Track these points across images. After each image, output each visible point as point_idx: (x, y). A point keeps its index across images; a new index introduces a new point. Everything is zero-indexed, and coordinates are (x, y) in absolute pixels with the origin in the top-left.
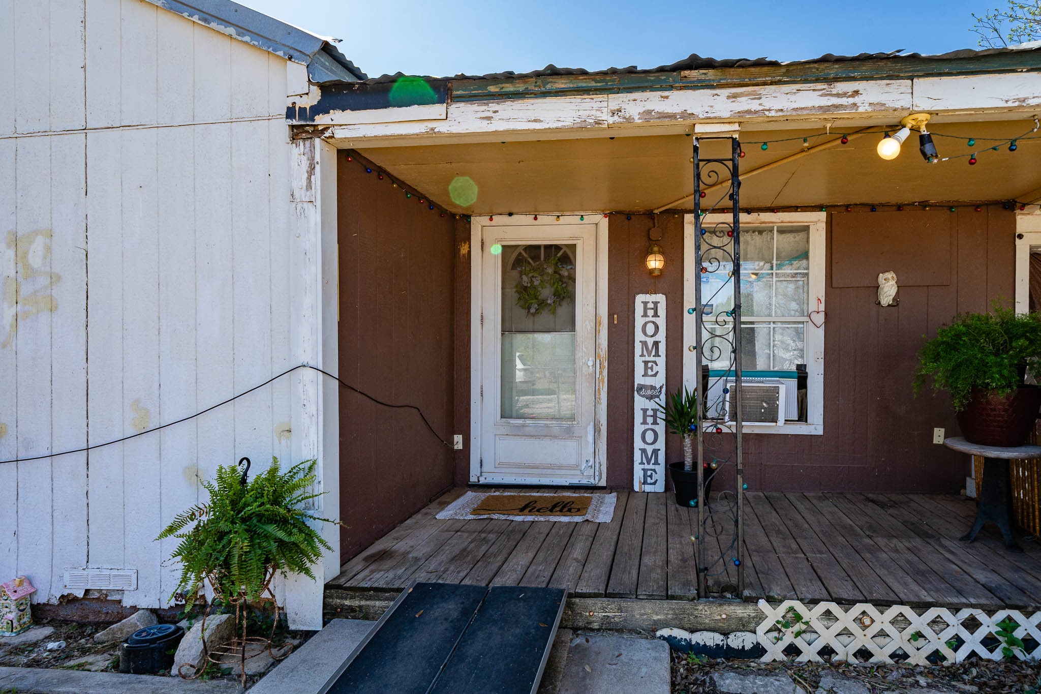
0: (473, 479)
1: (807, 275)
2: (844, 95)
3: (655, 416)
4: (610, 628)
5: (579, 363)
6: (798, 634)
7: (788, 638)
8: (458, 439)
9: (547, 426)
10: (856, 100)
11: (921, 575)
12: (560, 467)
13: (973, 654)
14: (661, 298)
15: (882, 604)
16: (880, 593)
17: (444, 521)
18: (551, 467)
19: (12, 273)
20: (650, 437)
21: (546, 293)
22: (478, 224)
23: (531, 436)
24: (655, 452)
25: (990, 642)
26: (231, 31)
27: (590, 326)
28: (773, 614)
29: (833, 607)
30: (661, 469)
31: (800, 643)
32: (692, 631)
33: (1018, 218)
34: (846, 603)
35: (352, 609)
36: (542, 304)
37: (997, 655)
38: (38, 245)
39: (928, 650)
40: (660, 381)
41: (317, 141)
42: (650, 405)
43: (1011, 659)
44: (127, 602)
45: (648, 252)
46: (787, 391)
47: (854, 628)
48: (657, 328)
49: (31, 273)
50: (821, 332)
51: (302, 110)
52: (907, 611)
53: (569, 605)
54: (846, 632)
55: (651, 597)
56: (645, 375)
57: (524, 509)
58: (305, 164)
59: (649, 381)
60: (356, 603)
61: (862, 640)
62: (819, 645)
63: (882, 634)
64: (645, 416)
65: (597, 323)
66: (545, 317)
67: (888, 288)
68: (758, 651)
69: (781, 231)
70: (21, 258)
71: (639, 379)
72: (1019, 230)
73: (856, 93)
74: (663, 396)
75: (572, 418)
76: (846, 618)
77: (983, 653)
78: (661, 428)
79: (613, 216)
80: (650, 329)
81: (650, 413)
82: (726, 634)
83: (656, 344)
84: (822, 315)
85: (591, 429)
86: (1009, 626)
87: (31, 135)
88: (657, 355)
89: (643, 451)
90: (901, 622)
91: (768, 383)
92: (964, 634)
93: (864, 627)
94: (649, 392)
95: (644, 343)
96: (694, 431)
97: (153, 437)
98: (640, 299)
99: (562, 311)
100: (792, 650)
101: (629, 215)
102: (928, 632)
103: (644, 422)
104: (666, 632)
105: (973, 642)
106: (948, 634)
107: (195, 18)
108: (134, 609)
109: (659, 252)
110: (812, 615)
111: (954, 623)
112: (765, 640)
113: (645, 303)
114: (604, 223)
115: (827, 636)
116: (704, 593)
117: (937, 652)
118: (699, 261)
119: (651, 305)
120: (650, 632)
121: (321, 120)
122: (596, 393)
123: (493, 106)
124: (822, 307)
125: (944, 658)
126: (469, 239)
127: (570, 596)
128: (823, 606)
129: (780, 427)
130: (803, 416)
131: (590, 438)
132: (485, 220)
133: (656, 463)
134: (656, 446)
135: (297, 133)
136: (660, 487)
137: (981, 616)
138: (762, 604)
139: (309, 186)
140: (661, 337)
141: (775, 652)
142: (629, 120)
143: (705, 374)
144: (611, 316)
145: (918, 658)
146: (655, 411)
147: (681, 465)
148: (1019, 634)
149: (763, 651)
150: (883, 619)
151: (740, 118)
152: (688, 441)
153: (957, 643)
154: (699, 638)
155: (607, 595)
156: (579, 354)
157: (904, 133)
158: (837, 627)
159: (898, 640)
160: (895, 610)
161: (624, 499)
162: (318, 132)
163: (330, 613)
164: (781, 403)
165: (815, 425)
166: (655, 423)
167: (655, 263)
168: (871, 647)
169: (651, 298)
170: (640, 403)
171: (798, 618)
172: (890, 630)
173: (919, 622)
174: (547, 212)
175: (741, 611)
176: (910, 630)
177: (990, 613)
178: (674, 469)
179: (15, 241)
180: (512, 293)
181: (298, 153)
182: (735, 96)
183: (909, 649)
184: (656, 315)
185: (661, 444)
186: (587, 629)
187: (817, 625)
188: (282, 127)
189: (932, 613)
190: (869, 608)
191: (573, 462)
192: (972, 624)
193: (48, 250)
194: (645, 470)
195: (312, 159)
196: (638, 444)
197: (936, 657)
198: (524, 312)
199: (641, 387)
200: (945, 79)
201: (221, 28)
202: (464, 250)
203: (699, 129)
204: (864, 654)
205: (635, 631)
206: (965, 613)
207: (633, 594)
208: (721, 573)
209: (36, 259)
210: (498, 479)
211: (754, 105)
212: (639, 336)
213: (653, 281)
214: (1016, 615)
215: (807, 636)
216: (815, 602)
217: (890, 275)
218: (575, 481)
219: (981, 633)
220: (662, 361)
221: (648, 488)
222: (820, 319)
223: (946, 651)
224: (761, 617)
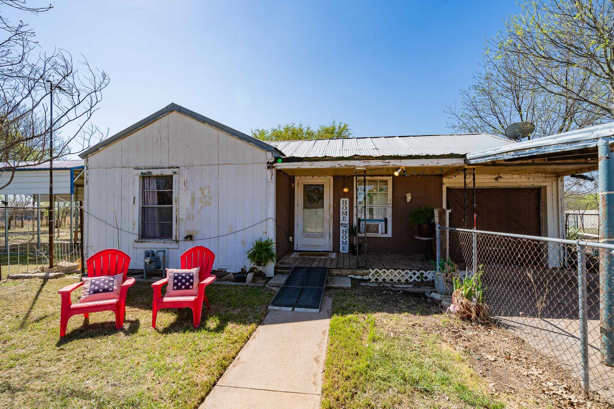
0: (295, 249)
1: (387, 194)
2: (387, 163)
3: (346, 232)
4: (337, 275)
5: (325, 217)
6: (378, 276)
7: (376, 277)
8: (291, 238)
9: (316, 235)
10: (390, 164)
11: (406, 265)
12: (320, 246)
13: (415, 280)
14: (347, 199)
15: (395, 270)
16: (396, 267)
17: (292, 258)
18: (317, 246)
19: (200, 196)
20: (344, 237)
21: (316, 197)
22: (297, 178)
23: (311, 237)
24: (346, 242)
25: (418, 277)
26: (254, 144)
27: (328, 207)
28: (373, 272)
29: (385, 270)
30: (347, 246)
31: (378, 278)
32: (355, 276)
33: (443, 179)
34: (388, 269)
35: (280, 272)
36: (315, 201)
37: (420, 280)
38: (207, 190)
39: (405, 279)
40: (347, 222)
41: (273, 169)
42: (345, 229)
43: (422, 280)
44: (228, 271)
45: (344, 187)
46: (381, 225)
47: (390, 274)
48: (346, 208)
49: (205, 196)
50: (391, 209)
51: (271, 163)
52: (401, 271)
53: (329, 271)
54: (388, 275)
55: (347, 269)
56: (343, 220)
57: (312, 255)
58: (271, 174)
59: (344, 222)
60: (281, 271)
61: (391, 277)
62: (382, 278)
63: (396, 276)
64: (343, 232)
65: (330, 206)
66: (315, 205)
67: (409, 198)
68: (369, 280)
69: (380, 181)
70: (203, 193)
71: (341, 222)
72: (444, 182)
73: (389, 162)
74: (348, 226)
75: (323, 233)
76: (388, 272)
77: (417, 280)
78: (348, 235)
79: (334, 177)
80: (345, 208)
81: (344, 231)
82: (363, 276)
83: (346, 212)
84: (391, 205)
85: (328, 236)
86: (422, 274)
87: (206, 165)
88: (346, 215)
89: (343, 241)
90: (399, 273)
91: (376, 223)
92: (413, 276)
93: (392, 274)
94: (344, 225)
95: (343, 212)
96: (356, 235)
97: (234, 234)
98: (342, 199)
99: (320, 203)
100: (377, 280)
101: (338, 177)
102: (405, 275)
103: (343, 234)
104: (350, 276)
105: (414, 278)
106: (409, 275)
107: (246, 141)
108: (229, 273)
109: (347, 187)
110: (381, 272)
111: (410, 273)
112: (371, 278)
113: (343, 201)
114: (332, 179)
115: (384, 276)
116: (358, 268)
117: (407, 279)
118: (357, 196)
119: (345, 201)
120: (346, 276)
121: (274, 165)
122: (330, 226)
123: (313, 163)
124: (391, 203)
125: (408, 281)
126: (294, 183)
127: (329, 268)
128: (383, 270)
129: (379, 235)
130: (386, 232)
131: (328, 238)
132: (299, 177)
133: (346, 245)
134: (346, 240)
135: (269, 168)
136: (347, 251)
137: (416, 272)
138: (370, 270)
139: (271, 179)
140: (348, 210)
141: (373, 280)
142: (342, 166)
143: (359, 220)
144: (334, 204)
145: (403, 281)
146: (346, 230)
147: (353, 244)
148: (424, 276)
149: (371, 280)
150: (396, 273)
151: (365, 166)
152: (355, 238)
153: (411, 278)
154: (357, 277)
155: (337, 268)
156: (325, 215)
157: (400, 170)
158: (386, 274)
159: (399, 277)
160: (398, 271)
161: (337, 254)
162: (273, 167)
163: (276, 273)
164: (380, 228)
165: (389, 234)
166: (346, 234)
167: (346, 190)
168: (393, 278)
169: (345, 199)
170: (342, 228)
171: (378, 272)
172: (397, 275)
173: (403, 273)
174: (316, 175)
175: (366, 271)
176: (401, 275)
177: (418, 271)
178: (351, 246)
179: (201, 189)
180: (306, 198)
181: (269, 171)
182: (364, 162)
183: (401, 279)
184: (346, 204)
185: (348, 239)
186: (333, 276)
187: (382, 274)
188: (265, 166)
189: (406, 271)
190: (393, 270)
191: (323, 244)
192: (414, 274)
193: (209, 191)
194: (343, 247)
195: (272, 173)
196: (341, 239)
197: (407, 280)
198: (309, 203)
199: (342, 224)
200: (408, 160)
201: (252, 143)
202: (293, 185)
203: (357, 168)
204: (392, 280)
205: (343, 276)
206: (413, 271)
207: (343, 268)
208: (361, 264)
209: (206, 193)
210: (302, 249)
211: (368, 164)
212: (341, 210)
213: (345, 195)
214: (423, 272)
215: (380, 277)
216: (381, 269)
217: (409, 194)
218: (323, 250)
219: (417, 275)
220: (348, 217)
221: (344, 252)
222: (391, 206)
223: (409, 279)
224: (370, 272)
